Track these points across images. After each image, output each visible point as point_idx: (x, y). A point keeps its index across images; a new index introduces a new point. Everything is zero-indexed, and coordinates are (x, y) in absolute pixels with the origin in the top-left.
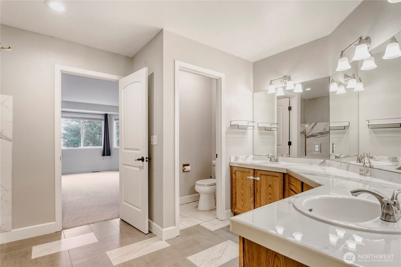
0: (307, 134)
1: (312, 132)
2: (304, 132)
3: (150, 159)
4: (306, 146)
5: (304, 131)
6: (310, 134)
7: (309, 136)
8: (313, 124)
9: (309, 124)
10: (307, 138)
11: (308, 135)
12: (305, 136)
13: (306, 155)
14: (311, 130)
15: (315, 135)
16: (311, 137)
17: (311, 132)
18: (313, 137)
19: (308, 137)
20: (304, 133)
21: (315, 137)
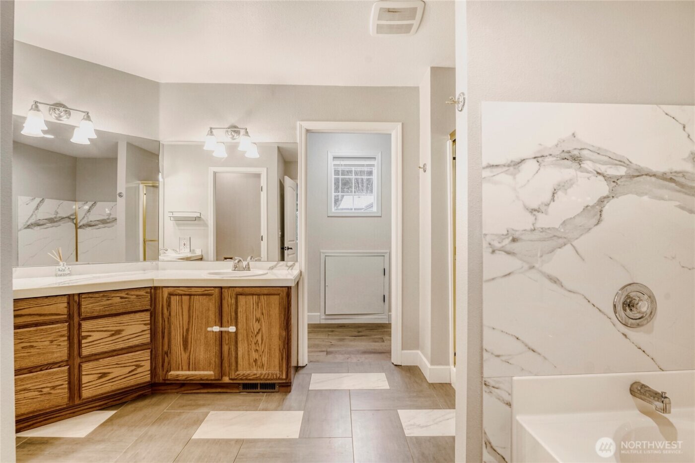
0: (78, 221)
1: (88, 218)
2: (73, 217)
3: (283, 249)
4: (78, 244)
5: (72, 215)
6: (84, 222)
7: (84, 225)
8: (90, 204)
9: (84, 203)
10: (78, 228)
11: (81, 224)
12: (76, 224)
13: (77, 260)
14: (86, 214)
15: (93, 223)
16: (86, 227)
17: (86, 218)
18: (90, 228)
19: (80, 227)
20: (73, 219)
21: (94, 227)
